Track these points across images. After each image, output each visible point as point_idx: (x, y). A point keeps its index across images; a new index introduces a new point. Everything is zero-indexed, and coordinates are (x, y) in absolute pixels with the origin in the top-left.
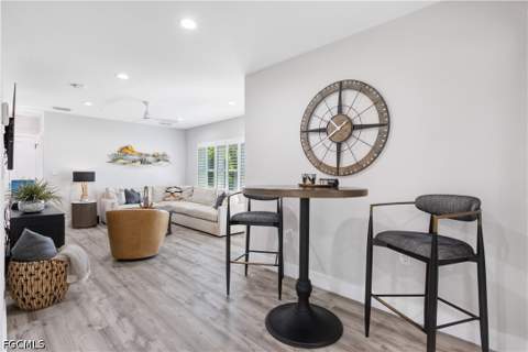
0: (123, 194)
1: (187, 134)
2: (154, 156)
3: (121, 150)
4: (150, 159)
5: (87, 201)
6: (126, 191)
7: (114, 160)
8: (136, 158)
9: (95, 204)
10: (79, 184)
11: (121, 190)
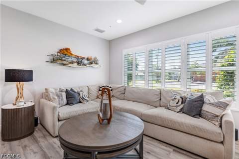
0: (64, 94)
1: (111, 44)
2: (88, 59)
3: (61, 51)
4: (85, 61)
5: (22, 104)
6: (67, 91)
7: (54, 60)
8: (74, 59)
9: (33, 107)
10: (13, 85)
11: (61, 90)
